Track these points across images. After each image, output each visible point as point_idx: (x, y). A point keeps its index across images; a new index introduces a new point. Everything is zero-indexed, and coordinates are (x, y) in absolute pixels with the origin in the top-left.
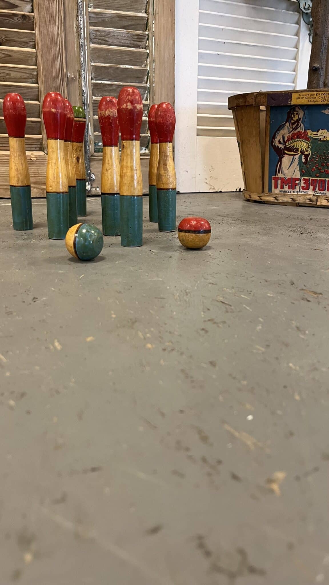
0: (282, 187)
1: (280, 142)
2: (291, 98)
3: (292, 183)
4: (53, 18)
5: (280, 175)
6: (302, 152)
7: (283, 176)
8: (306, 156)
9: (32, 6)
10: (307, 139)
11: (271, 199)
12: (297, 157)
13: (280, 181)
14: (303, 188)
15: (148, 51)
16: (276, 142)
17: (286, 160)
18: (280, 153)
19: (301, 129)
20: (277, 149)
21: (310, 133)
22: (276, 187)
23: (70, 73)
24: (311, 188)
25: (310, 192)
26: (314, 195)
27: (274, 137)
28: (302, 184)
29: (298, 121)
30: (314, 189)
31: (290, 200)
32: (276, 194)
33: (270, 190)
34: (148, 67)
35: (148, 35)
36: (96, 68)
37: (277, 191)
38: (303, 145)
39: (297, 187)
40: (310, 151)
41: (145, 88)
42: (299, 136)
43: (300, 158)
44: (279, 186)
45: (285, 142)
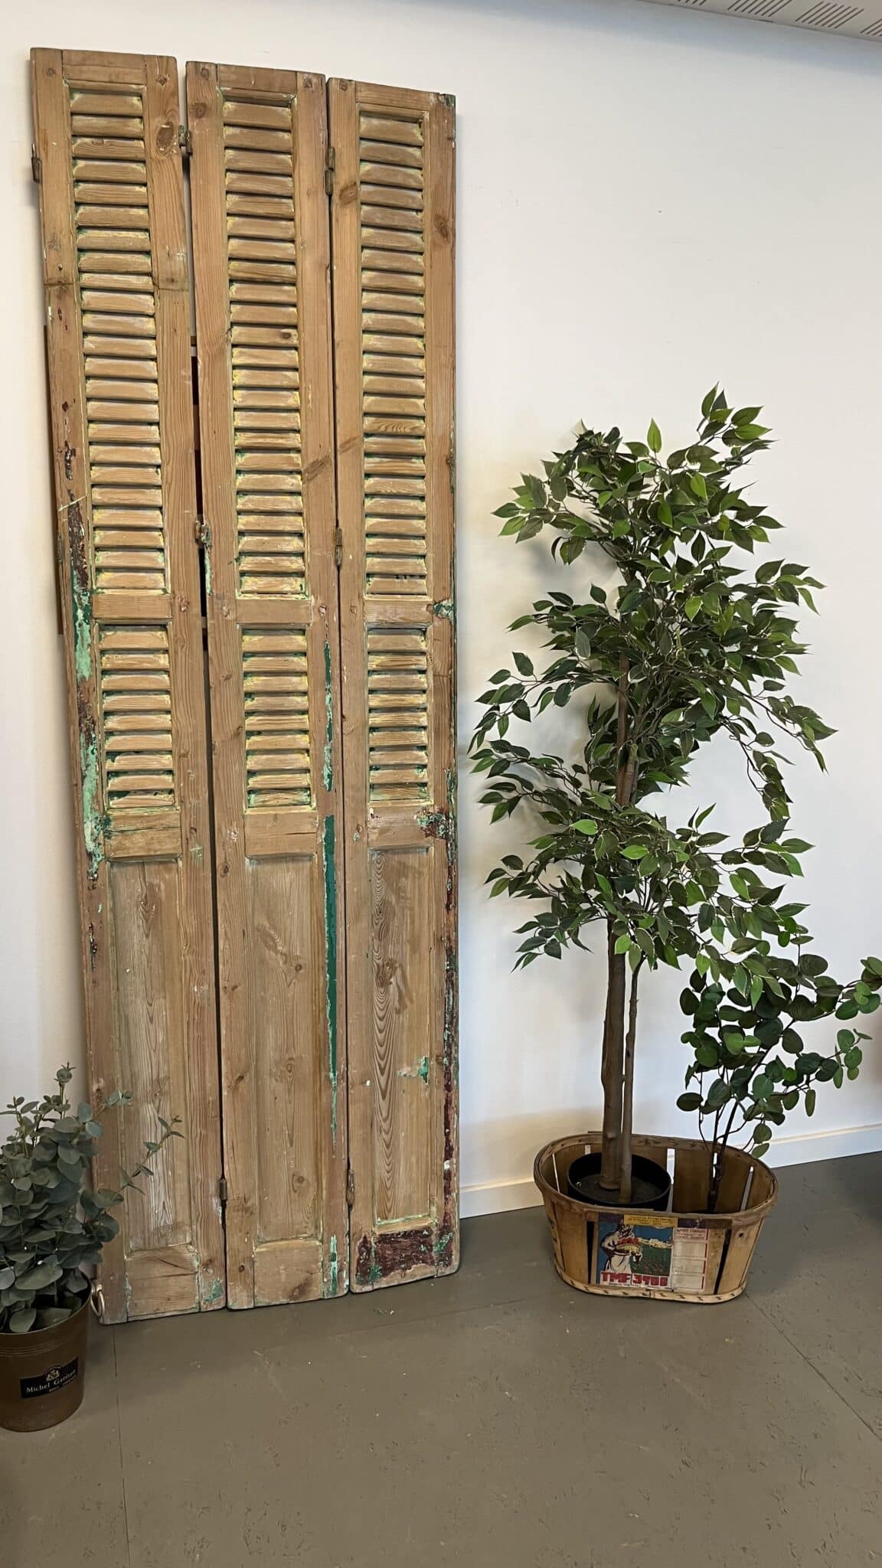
0: (612, 1280)
1: (609, 1245)
2: (623, 1218)
3: (623, 1278)
5: (610, 1271)
6: (633, 1254)
7: (612, 1272)
8: (638, 1258)
10: (637, 1243)
11: (601, 1292)
12: (628, 1257)
13: (609, 1276)
14: (634, 1282)
16: (606, 1244)
17: (616, 1259)
18: (610, 1254)
19: (632, 1236)
20: (606, 1250)
21: (640, 1240)
22: (605, 1280)
24: (644, 1282)
25: (643, 1285)
26: (647, 1290)
27: (603, 1241)
28: (634, 1278)
29: (629, 1230)
30: (647, 1283)
31: (622, 1294)
32: (606, 1287)
33: (598, 1281)
37: (606, 1283)
38: (634, 1249)
39: (628, 1282)
40: (641, 1254)
42: (629, 1241)
43: (631, 1258)
44: (609, 1279)
45: (615, 1246)
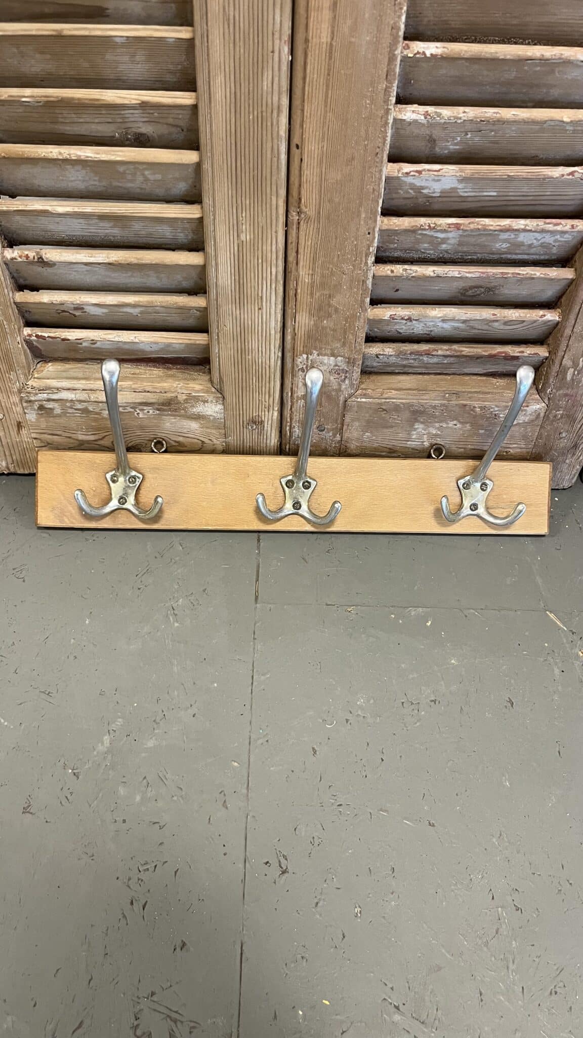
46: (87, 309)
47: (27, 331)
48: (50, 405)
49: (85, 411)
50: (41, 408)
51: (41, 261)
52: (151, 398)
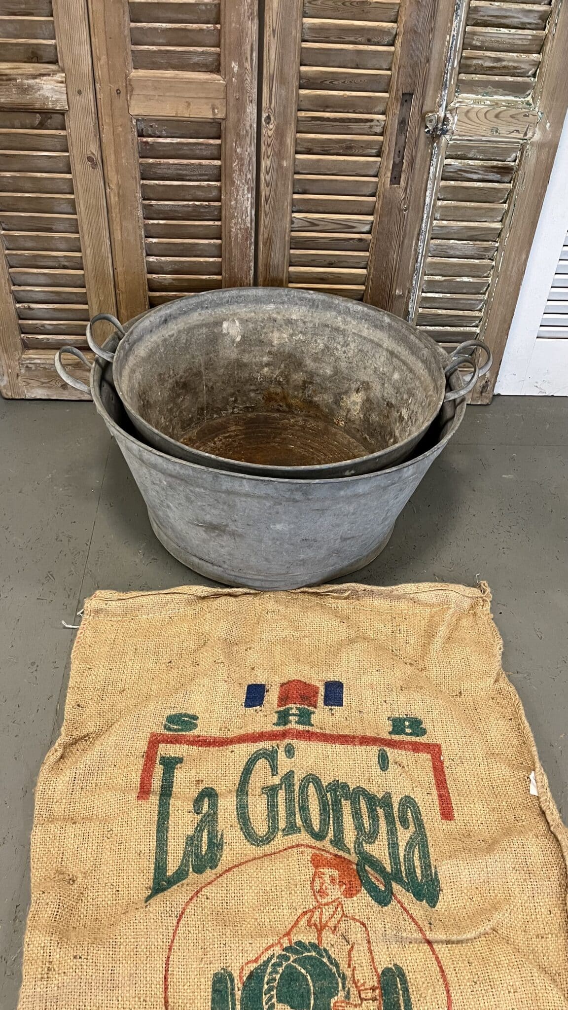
4: (391, 243)
9: (371, 226)
15: (494, 263)
23: (399, 290)
34: (490, 279)
35: (497, 247)
36: (429, 282)
41: (481, 301)
46: (46, 326)
47: (22, 335)
48: (30, 366)
49: (44, 368)
50: (27, 367)
51: (29, 308)
52: (70, 362)
